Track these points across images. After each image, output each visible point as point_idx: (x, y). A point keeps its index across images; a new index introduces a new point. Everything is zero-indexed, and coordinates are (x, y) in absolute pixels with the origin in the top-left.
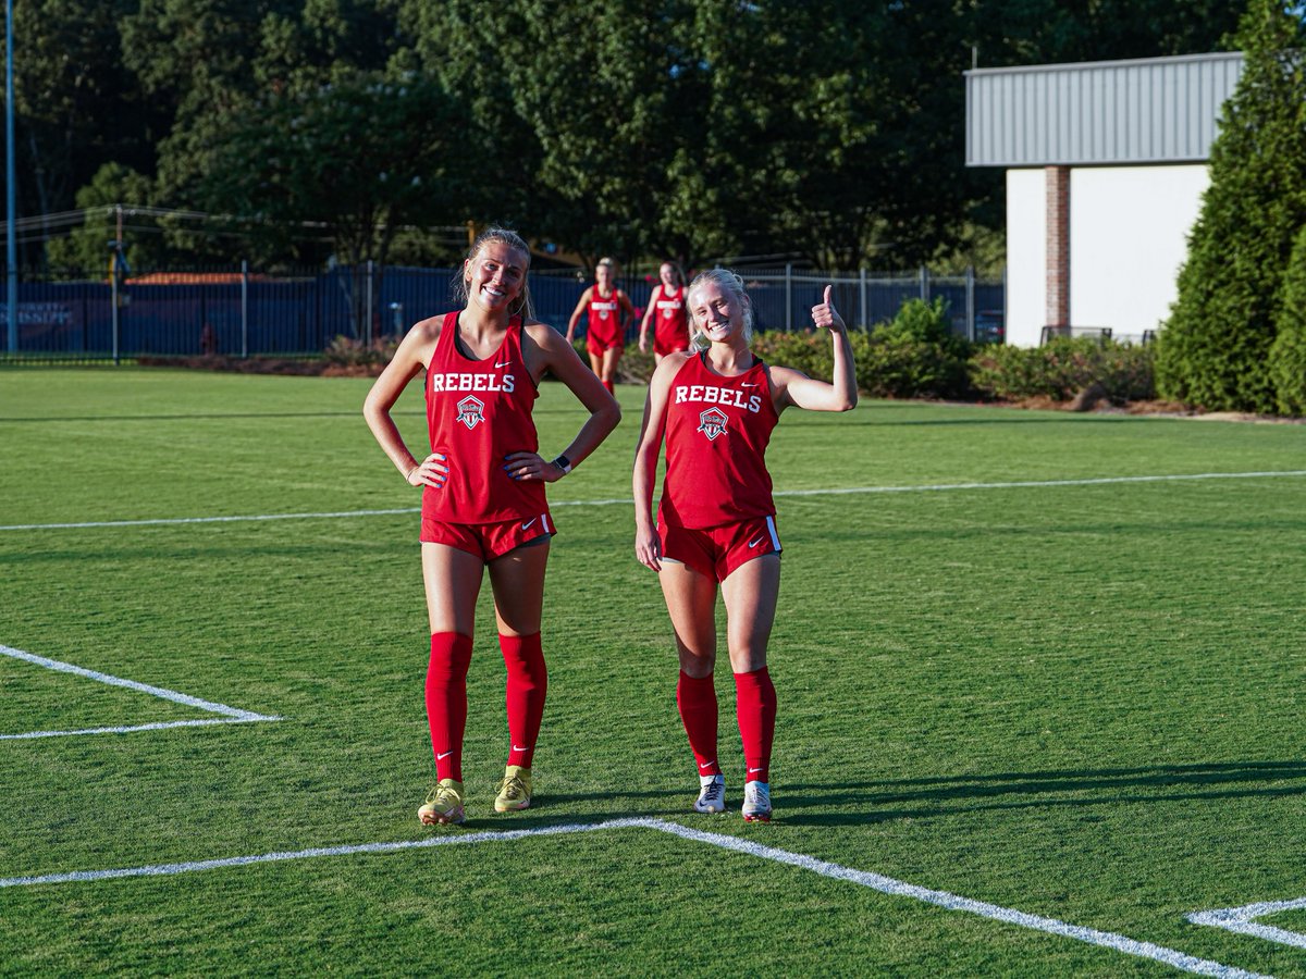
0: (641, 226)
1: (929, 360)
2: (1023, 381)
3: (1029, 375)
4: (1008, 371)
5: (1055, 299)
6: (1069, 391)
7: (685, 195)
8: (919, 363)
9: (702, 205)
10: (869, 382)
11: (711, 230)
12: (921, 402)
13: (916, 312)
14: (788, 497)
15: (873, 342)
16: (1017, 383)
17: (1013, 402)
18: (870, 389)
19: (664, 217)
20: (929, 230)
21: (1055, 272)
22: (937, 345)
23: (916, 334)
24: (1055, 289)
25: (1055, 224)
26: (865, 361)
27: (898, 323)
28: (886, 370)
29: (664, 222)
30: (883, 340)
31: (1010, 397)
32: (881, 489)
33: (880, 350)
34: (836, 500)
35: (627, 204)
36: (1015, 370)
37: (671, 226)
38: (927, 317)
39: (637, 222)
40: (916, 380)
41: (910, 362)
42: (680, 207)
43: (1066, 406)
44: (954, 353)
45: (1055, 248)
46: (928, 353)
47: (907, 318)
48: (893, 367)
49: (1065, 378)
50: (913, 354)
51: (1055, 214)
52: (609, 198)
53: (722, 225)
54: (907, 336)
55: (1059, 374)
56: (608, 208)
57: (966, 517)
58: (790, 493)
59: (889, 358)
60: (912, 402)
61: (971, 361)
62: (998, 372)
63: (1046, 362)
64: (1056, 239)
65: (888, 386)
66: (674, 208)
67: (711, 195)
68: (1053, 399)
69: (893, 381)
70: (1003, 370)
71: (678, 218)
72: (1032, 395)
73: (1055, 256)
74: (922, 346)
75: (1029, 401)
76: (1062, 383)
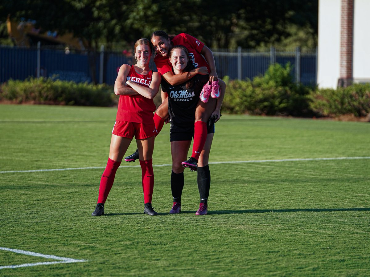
0: (116, 24)
1: (284, 96)
2: (340, 107)
3: (342, 103)
4: (331, 101)
5: (345, 63)
6: (364, 112)
7: (141, 7)
8: (279, 97)
9: (150, 13)
10: (252, 107)
11: (154, 26)
12: (279, 118)
13: (276, 70)
14: (253, 163)
15: (254, 86)
16: (336, 107)
17: (332, 117)
18: (253, 110)
19: (128, 19)
20: (269, 27)
21: (345, 49)
22: (287, 88)
23: (277, 82)
24: (345, 58)
25: (345, 24)
26: (250, 96)
27: (267, 77)
28: (262, 101)
29: (129, 22)
30: (259, 85)
31: (331, 115)
32: (297, 159)
33: (258, 91)
34: (278, 164)
35: (109, 11)
36: (335, 100)
37: (132, 24)
38: (282, 73)
39: (114, 22)
40: (277, 106)
41: (274, 97)
42: (138, 14)
43: (363, 119)
44: (297, 92)
45: (345, 36)
46: (283, 92)
47: (272, 74)
48: (265, 99)
49: (362, 105)
50: (276, 93)
51: (346, 18)
52: (99, 8)
53: (160, 23)
54: (272, 83)
55: (360, 103)
56: (99, 14)
57: (350, 173)
58: (253, 161)
59: (264, 94)
60: (275, 118)
61: (308, 96)
62: (325, 102)
63: (351, 96)
64: (345, 31)
65: (262, 110)
66: (135, 14)
67: (155, 7)
68: (355, 116)
69: (265, 107)
70: (328, 101)
71: (137, 20)
72: (343, 114)
73: (345, 40)
74: (280, 88)
75: (342, 117)
76: (361, 107)
